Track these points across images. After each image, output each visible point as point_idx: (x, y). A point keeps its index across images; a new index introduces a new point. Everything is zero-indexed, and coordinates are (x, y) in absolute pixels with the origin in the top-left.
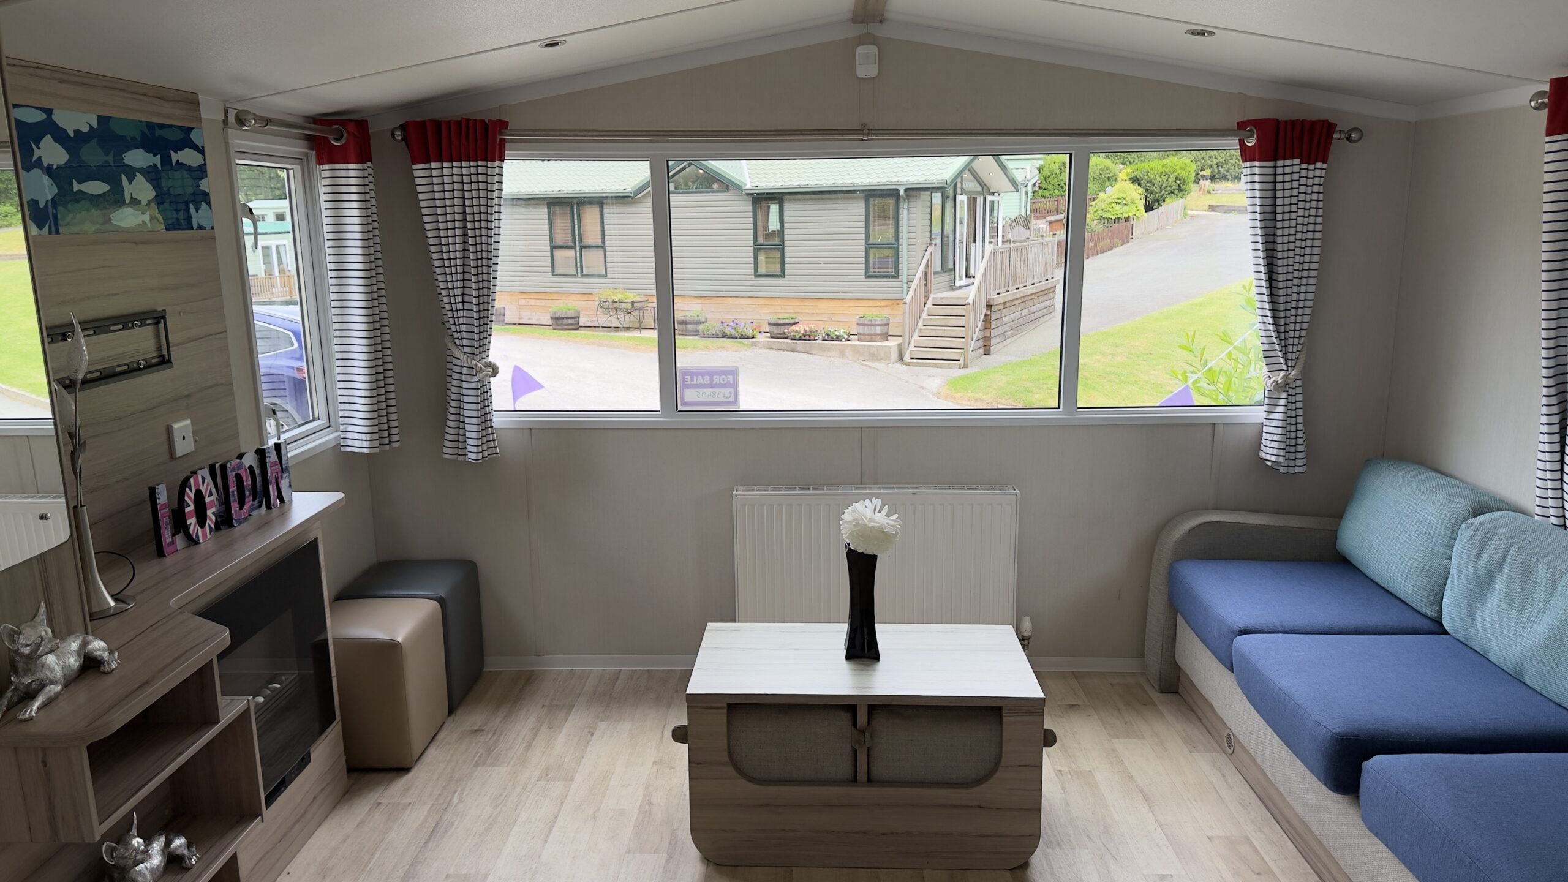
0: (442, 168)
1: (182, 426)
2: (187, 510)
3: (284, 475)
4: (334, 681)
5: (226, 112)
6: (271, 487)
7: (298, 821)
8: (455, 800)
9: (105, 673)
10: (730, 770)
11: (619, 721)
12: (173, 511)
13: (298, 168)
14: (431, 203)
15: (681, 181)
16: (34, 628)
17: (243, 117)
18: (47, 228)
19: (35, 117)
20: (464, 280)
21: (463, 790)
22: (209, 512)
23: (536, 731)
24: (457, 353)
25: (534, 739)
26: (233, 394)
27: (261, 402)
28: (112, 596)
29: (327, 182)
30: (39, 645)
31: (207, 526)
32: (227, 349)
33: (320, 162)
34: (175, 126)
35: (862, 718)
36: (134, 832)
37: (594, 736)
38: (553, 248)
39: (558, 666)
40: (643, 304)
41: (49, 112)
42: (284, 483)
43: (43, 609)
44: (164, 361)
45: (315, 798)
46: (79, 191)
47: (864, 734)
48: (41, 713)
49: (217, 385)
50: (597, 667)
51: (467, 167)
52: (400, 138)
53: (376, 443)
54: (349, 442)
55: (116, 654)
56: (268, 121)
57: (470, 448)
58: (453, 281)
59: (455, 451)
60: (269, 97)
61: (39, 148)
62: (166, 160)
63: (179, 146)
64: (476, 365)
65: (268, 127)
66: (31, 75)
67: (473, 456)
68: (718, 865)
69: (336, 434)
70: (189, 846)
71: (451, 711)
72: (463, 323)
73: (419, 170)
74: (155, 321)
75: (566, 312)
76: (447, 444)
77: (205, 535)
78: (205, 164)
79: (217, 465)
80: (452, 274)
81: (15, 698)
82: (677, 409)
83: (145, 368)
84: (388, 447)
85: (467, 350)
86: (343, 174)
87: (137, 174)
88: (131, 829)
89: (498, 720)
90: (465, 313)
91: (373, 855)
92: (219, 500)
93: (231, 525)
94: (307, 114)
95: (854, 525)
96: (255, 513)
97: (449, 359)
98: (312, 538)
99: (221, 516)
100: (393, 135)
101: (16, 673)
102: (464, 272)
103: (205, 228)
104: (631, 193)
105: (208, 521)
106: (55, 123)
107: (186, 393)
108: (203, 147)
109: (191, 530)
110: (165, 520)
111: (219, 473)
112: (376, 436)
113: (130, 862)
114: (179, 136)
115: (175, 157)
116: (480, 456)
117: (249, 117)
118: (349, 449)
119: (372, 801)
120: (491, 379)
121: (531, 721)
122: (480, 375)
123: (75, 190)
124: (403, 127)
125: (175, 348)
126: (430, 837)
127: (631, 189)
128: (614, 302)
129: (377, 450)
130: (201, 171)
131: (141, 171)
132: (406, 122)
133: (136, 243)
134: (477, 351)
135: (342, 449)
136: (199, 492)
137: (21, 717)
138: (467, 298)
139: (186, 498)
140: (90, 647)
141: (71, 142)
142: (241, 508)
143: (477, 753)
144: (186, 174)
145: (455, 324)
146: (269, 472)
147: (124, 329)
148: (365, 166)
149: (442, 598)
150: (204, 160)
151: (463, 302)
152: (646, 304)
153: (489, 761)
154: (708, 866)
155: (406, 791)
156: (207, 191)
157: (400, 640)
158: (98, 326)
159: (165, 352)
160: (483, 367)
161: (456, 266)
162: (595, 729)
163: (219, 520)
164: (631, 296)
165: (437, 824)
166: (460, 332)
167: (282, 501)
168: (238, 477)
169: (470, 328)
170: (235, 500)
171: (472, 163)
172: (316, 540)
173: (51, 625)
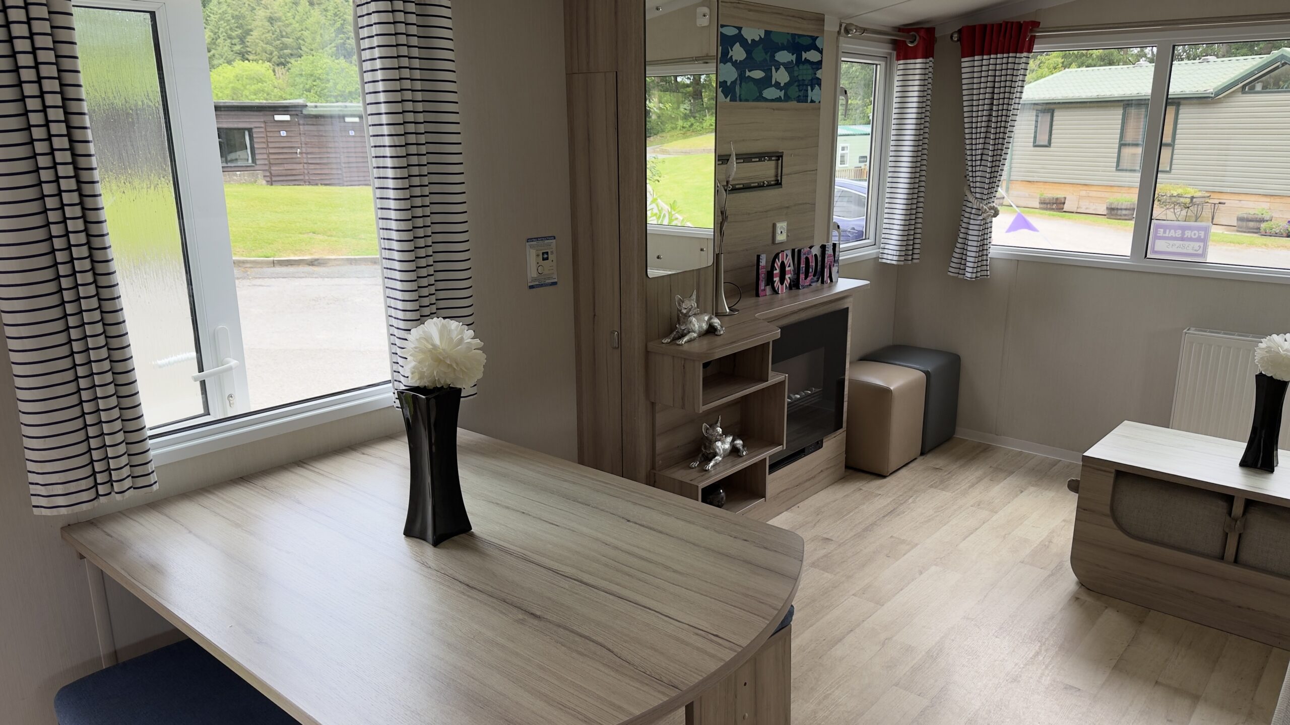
0: (982, 60)
1: (782, 226)
2: (775, 272)
3: (835, 265)
4: (846, 404)
5: (841, 26)
6: (826, 270)
7: (809, 480)
8: (910, 500)
9: (717, 335)
10: (1110, 521)
11: (1046, 490)
12: (768, 272)
13: (883, 63)
14: (970, 86)
15: (1272, 81)
16: (690, 301)
17: (849, 28)
18: (729, 98)
19: (730, 32)
20: (985, 143)
21: (917, 497)
22: (787, 277)
23: (980, 480)
24: (971, 198)
25: (977, 483)
26: (814, 211)
27: (831, 220)
28: (729, 308)
29: (900, 72)
30: (690, 310)
31: (784, 285)
32: (816, 181)
33: (898, 59)
34: (808, 36)
35: (1238, 509)
36: (719, 424)
37: (1022, 494)
38: (1122, 145)
39: (1013, 446)
40: (1203, 200)
41: (740, 29)
42: (834, 270)
43: (695, 292)
44: (778, 184)
45: (822, 471)
46: (749, 76)
47: (1236, 521)
48: (686, 344)
49: (806, 203)
50: (1040, 453)
51: (1000, 59)
52: (956, 39)
53: (903, 258)
54: (885, 256)
55: (724, 328)
56: (864, 30)
57: (968, 269)
58: (976, 144)
59: (957, 271)
60: (869, 14)
61: (732, 50)
62: (799, 58)
63: (808, 49)
64: (983, 207)
65: (864, 34)
66: (735, 7)
67: (969, 275)
68: (1089, 589)
69: (878, 250)
70: (744, 446)
71: (923, 453)
72: (979, 175)
73: (966, 62)
74: (777, 158)
75: (1122, 204)
76: (952, 265)
77: (783, 289)
78: (822, 60)
79: (796, 250)
80: (976, 139)
81: (677, 336)
82: (1146, 256)
83: (767, 186)
84: (910, 262)
85: (978, 196)
86: (912, 66)
87: (781, 66)
88: (717, 423)
89: (955, 467)
90: (982, 168)
91: (849, 513)
92: (794, 271)
93: (798, 288)
94: (894, 25)
95: (1266, 352)
96: (814, 284)
97: (965, 203)
98: (846, 307)
99: (793, 281)
100: (952, 37)
101: (679, 324)
102: (986, 138)
103: (815, 102)
104: (1212, 93)
105: (785, 282)
106: (742, 35)
107: (787, 205)
108: (822, 49)
109: (775, 285)
110: (762, 276)
111: (796, 254)
112: (903, 253)
113: (714, 438)
114: (809, 41)
115: (805, 55)
116: (974, 276)
117: (852, 28)
118: (884, 261)
119: (857, 487)
120: (993, 218)
121: (979, 473)
122: (984, 215)
123: (746, 75)
124: (960, 32)
125: (785, 177)
126: (887, 515)
127: (1212, 90)
128: (1172, 196)
129: (902, 263)
130: (818, 65)
131: (783, 64)
132: (963, 27)
133: (774, 109)
134: (985, 197)
135: (880, 260)
136: (783, 263)
137: (678, 343)
138: (984, 157)
139: (776, 265)
140: (712, 321)
141: (749, 47)
142: (806, 278)
143: (933, 480)
144: (809, 67)
145: (973, 176)
146: (826, 260)
147: (759, 161)
148: (928, 60)
149: (928, 371)
150: (822, 58)
151: (981, 160)
152: (1207, 200)
153: (941, 487)
154: (1080, 587)
155: (880, 487)
156: (820, 77)
157: (892, 388)
158: (746, 158)
159: (779, 178)
160: (988, 210)
161: (980, 133)
162: (1025, 489)
163: (792, 283)
164: (1191, 191)
165: (894, 510)
166: (976, 182)
167: (831, 280)
168: (807, 259)
169: (983, 180)
170: (803, 273)
171: (1005, 55)
172: (848, 308)
173: (698, 301)
